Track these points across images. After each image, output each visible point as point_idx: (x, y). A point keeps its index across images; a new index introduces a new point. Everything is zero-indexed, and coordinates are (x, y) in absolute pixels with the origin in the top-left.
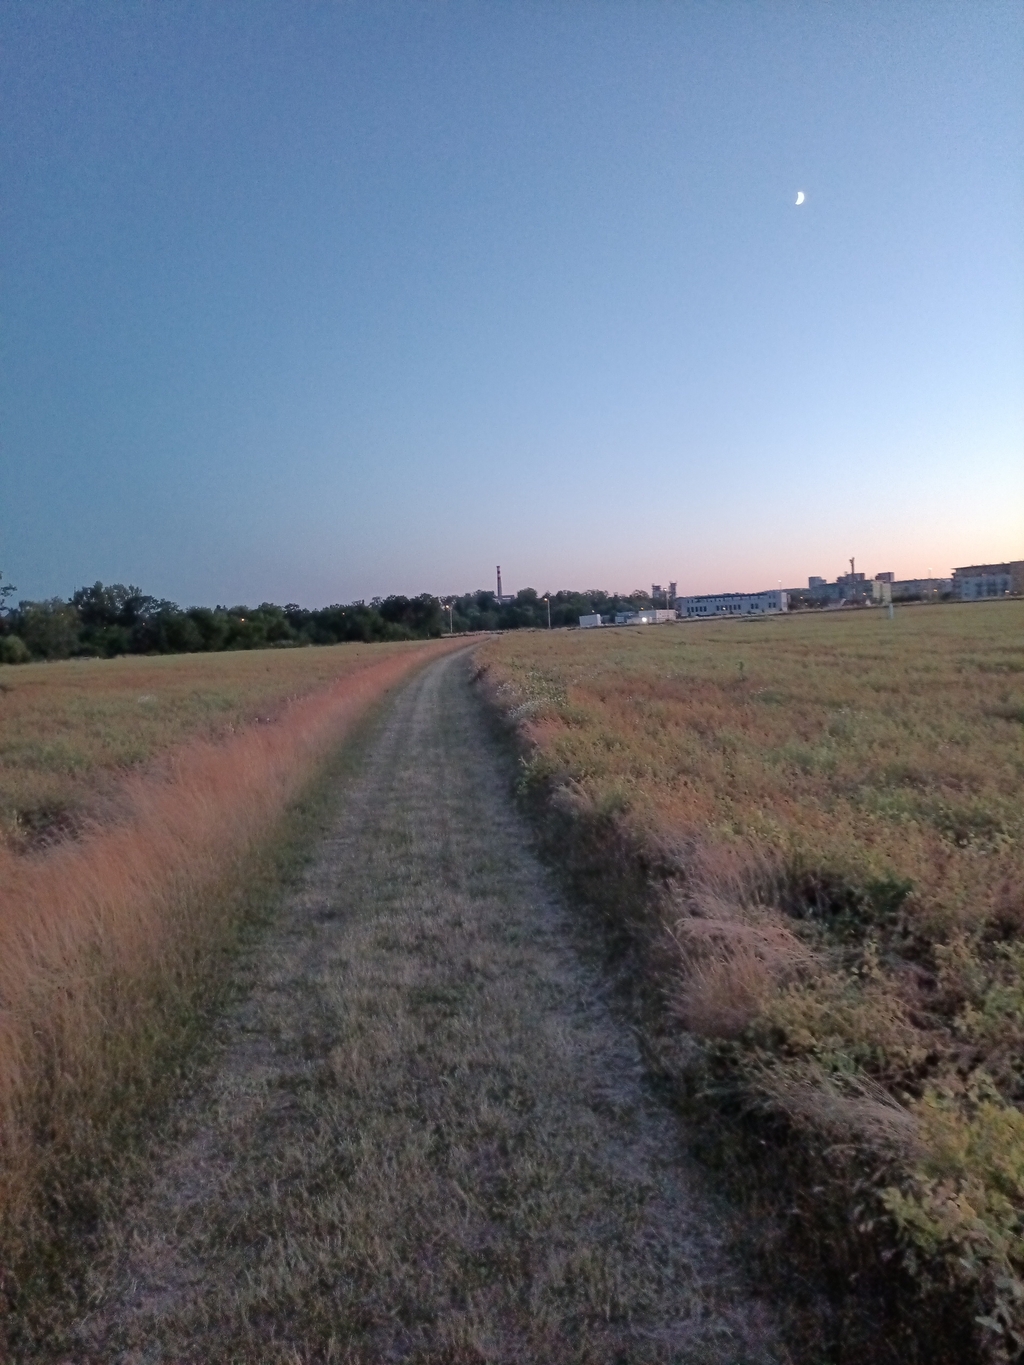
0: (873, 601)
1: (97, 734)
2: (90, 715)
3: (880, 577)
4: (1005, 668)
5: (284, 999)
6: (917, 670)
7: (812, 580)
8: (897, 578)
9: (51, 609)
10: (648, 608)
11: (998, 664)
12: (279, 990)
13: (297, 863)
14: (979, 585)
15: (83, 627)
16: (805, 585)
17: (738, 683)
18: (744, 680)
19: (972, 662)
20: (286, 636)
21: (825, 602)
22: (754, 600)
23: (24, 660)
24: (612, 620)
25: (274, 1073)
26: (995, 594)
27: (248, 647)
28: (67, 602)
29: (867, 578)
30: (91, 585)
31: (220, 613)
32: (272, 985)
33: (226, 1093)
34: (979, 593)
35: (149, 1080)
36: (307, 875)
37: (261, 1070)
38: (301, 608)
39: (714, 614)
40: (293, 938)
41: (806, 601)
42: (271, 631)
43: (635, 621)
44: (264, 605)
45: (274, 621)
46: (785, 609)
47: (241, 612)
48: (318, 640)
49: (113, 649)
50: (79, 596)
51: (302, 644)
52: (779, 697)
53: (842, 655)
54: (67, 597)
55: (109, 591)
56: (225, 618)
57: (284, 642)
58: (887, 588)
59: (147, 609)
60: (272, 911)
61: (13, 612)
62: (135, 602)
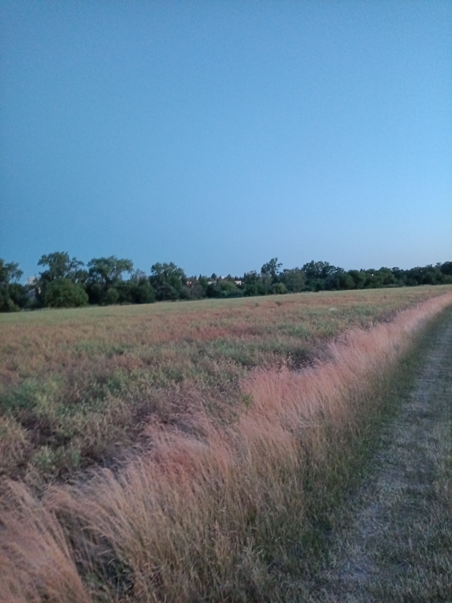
1: (314, 323)
2: (311, 315)
5: (406, 452)
9: (295, 272)
12: (403, 447)
13: (406, 388)
15: (306, 280)
20: (392, 282)
23: (285, 293)
25: (405, 486)
27: (374, 287)
28: (300, 269)
30: (310, 262)
31: (362, 272)
32: (400, 444)
33: (382, 490)
35: (348, 475)
36: (412, 394)
37: (398, 483)
38: (400, 269)
40: (408, 424)
42: (385, 280)
44: (383, 268)
45: (387, 275)
47: (371, 271)
48: (408, 284)
49: (318, 288)
50: (305, 266)
51: (400, 286)
54: (300, 267)
55: (317, 264)
56: (365, 274)
57: (391, 285)
59: (332, 271)
60: (396, 409)
61: (281, 274)
62: (327, 268)
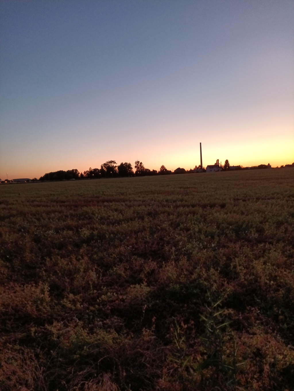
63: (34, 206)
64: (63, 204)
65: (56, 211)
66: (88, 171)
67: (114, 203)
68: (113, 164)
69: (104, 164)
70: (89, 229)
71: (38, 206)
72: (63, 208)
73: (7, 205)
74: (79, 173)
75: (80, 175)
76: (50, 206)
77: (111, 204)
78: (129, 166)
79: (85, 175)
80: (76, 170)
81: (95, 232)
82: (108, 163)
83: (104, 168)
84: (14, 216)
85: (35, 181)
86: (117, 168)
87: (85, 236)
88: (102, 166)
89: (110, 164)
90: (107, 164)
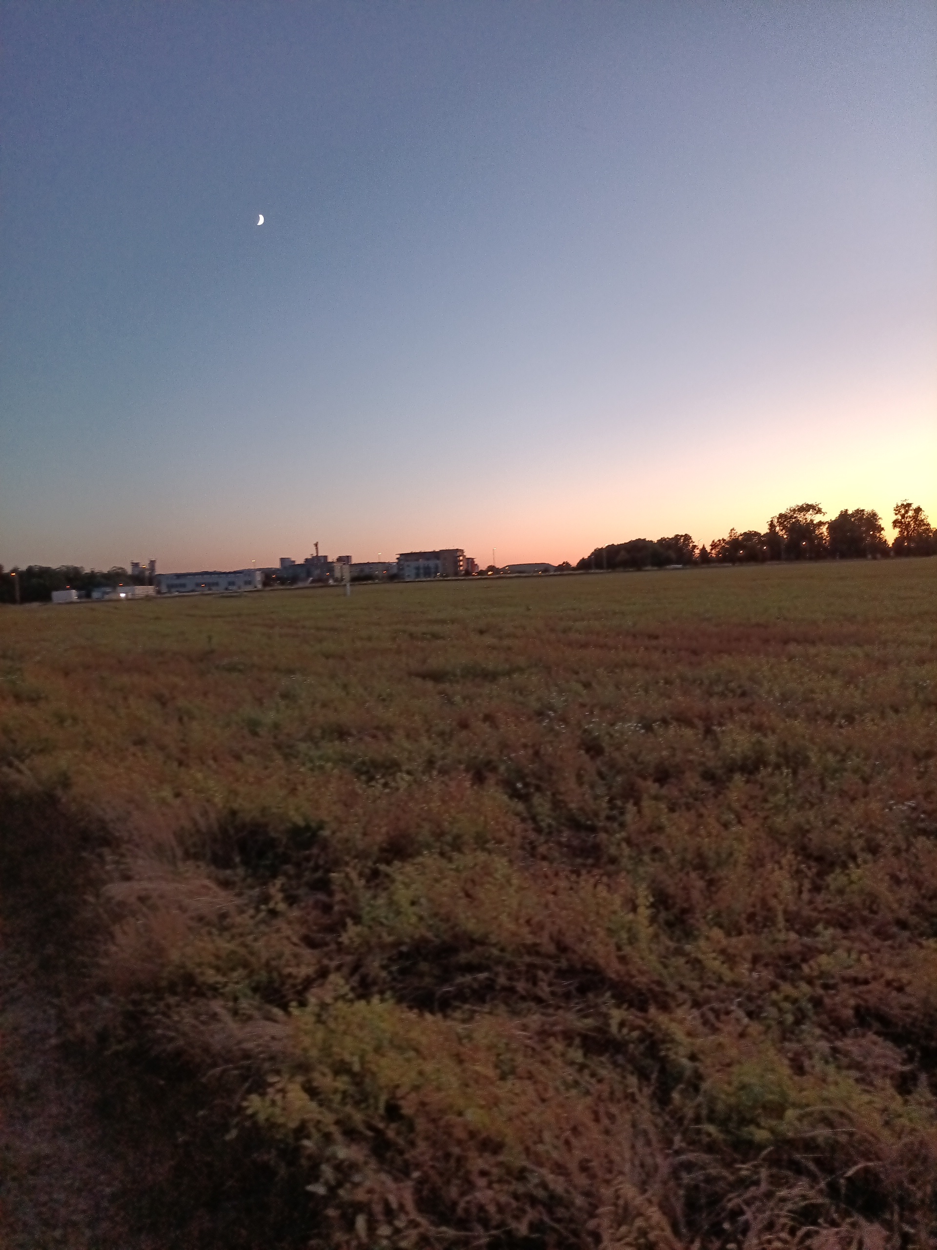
0: (336, 580)
3: (340, 559)
4: (428, 636)
6: (361, 639)
7: (282, 560)
8: (354, 561)
10: (126, 584)
11: (424, 634)
14: (418, 568)
16: (277, 565)
17: (207, 656)
18: (212, 652)
19: (404, 632)
21: (294, 580)
22: (231, 578)
24: (88, 596)
26: (429, 577)
29: (330, 560)
34: (418, 575)
39: (193, 591)
41: (278, 579)
43: (112, 596)
46: (260, 586)
52: (241, 667)
53: (304, 627)
58: (346, 568)
63: (570, 644)
64: (654, 643)
65: (634, 665)
66: (724, 540)
67: (822, 648)
68: (810, 516)
69: (781, 516)
70: (747, 728)
71: (584, 646)
72: (656, 656)
73: (500, 638)
74: (694, 547)
75: (697, 551)
76: (616, 648)
77: (812, 651)
78: (870, 521)
79: (713, 551)
80: (687, 538)
81: (770, 741)
82: (794, 510)
83: (778, 529)
84: (521, 670)
85: (565, 572)
86: (824, 529)
87: (738, 750)
88: (772, 521)
89: (800, 517)
90: (791, 517)
